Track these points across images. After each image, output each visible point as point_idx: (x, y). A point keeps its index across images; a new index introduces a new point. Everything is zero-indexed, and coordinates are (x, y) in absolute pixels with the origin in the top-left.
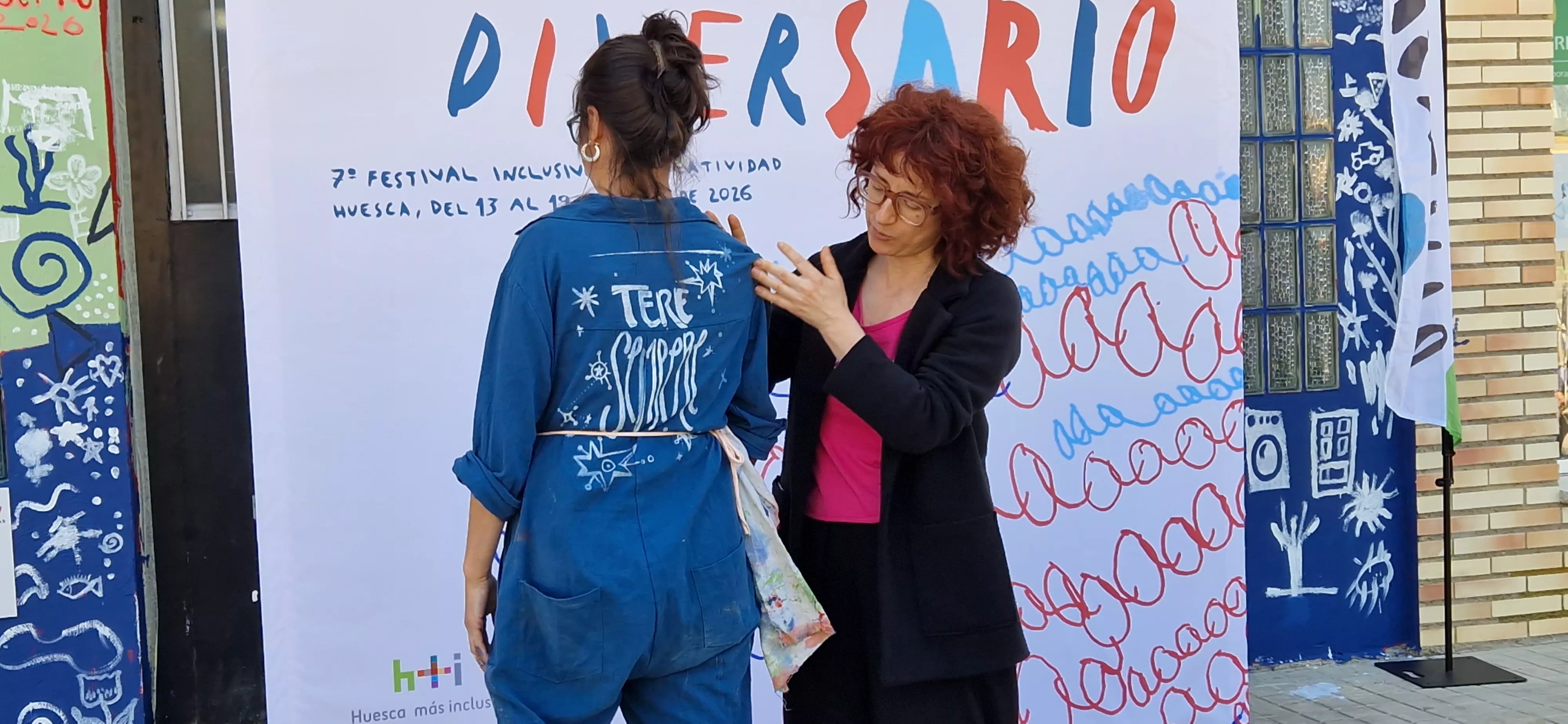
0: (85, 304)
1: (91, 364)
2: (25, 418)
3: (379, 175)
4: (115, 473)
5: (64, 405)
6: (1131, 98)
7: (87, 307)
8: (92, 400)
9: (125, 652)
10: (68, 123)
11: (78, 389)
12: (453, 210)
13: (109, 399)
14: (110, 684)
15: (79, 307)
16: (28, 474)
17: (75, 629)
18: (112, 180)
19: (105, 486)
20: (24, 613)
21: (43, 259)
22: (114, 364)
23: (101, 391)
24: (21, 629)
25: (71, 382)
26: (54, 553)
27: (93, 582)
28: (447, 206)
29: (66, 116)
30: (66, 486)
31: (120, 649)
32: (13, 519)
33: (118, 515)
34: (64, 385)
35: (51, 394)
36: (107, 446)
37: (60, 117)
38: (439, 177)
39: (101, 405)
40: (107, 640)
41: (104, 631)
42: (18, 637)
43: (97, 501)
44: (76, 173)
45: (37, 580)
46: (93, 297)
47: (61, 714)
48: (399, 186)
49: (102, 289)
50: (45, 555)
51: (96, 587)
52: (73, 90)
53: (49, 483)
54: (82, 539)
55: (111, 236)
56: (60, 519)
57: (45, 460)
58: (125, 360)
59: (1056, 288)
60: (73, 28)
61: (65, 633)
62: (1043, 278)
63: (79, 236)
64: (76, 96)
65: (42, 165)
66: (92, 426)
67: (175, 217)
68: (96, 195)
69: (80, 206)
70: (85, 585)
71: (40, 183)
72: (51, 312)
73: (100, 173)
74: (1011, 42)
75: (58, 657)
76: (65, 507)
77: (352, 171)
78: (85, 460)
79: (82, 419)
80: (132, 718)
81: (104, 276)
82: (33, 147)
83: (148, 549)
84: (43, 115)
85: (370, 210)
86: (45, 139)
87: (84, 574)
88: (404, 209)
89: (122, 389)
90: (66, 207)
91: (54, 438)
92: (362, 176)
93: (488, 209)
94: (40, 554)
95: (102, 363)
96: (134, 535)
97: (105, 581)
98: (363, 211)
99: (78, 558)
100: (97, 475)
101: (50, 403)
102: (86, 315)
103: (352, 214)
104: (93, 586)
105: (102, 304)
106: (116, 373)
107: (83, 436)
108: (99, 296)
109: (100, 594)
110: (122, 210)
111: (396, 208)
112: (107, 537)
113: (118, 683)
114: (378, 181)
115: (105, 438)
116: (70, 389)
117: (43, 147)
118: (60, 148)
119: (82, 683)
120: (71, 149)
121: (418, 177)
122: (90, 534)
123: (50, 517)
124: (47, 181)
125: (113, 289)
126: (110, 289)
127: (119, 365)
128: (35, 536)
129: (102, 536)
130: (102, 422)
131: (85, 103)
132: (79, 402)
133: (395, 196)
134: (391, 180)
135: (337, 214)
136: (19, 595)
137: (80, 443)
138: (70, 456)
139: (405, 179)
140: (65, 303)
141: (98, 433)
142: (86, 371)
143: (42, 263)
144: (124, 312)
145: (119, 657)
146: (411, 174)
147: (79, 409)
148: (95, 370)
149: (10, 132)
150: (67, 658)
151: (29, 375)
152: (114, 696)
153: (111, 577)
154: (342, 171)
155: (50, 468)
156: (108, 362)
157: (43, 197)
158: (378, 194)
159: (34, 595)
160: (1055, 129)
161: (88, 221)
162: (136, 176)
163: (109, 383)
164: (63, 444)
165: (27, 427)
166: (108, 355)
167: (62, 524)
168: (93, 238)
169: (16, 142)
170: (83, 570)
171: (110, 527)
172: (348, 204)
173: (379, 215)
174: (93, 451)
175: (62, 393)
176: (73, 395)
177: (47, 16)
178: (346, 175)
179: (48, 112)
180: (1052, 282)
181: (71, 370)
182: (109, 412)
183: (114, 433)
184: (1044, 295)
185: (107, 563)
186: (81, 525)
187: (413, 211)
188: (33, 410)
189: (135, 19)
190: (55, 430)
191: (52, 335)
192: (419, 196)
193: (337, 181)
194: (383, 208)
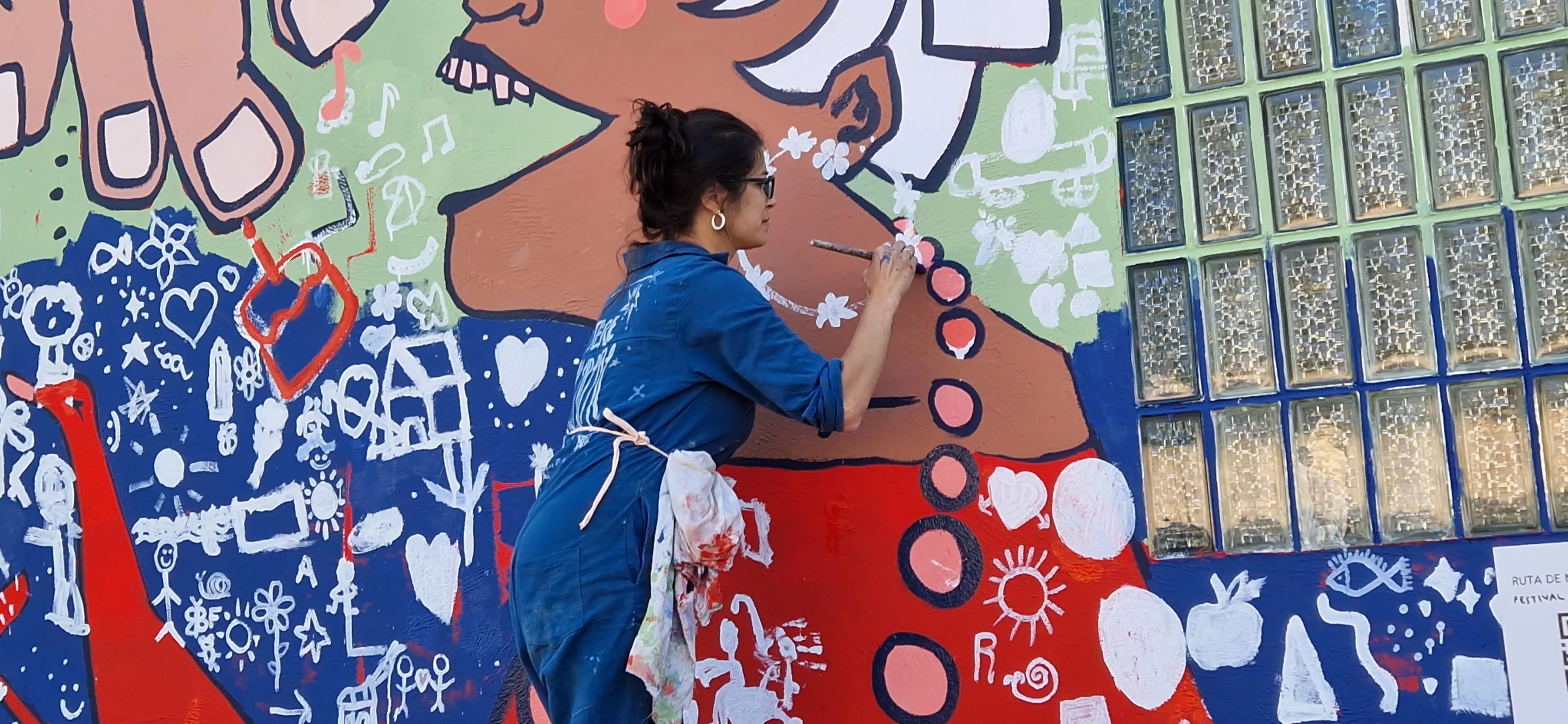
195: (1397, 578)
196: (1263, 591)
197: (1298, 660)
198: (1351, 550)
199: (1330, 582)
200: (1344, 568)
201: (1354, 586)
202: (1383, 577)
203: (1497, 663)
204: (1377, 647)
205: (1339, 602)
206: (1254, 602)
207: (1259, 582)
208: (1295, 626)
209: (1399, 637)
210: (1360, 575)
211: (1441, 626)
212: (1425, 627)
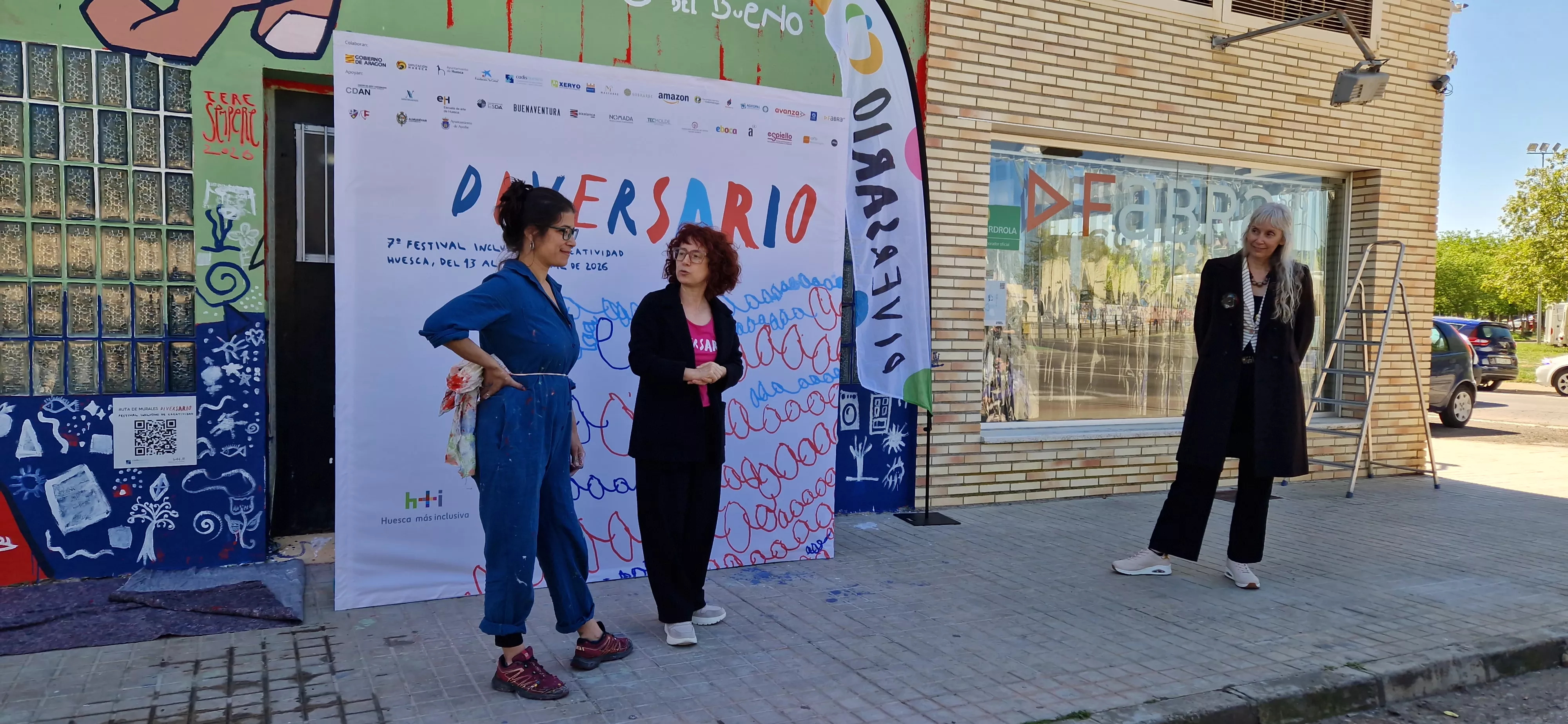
0: (245, 301)
1: (247, 333)
2: (208, 360)
3: (413, 243)
4: (257, 391)
5: (230, 354)
6: (794, 236)
7: (246, 303)
8: (246, 352)
9: (256, 487)
10: (241, 206)
11: (238, 346)
12: (452, 264)
13: (256, 352)
14: (247, 503)
15: (242, 303)
16: (208, 390)
17: (229, 473)
18: (264, 238)
19: (251, 399)
20: (201, 464)
21: (224, 276)
22: (259, 334)
23: (252, 347)
24: (199, 471)
25: (235, 342)
26: (219, 432)
27: (241, 449)
28: (448, 261)
29: (241, 202)
30: (229, 397)
31: (254, 485)
32: (198, 413)
33: (257, 414)
34: (231, 344)
35: (223, 348)
36: (253, 377)
37: (238, 202)
38: (445, 246)
39: (251, 355)
40: (247, 479)
41: (246, 475)
42: (196, 476)
43: (246, 406)
44: (245, 232)
45: (209, 446)
46: (250, 298)
47: (218, 518)
48: (424, 249)
49: (256, 294)
50: (214, 433)
51: (242, 451)
52: (246, 189)
53: (219, 396)
54: (236, 425)
55: (262, 267)
56: (224, 414)
57: (218, 382)
58: (266, 333)
59: (755, 325)
60: (248, 156)
61: (223, 475)
62: (749, 319)
63: (245, 265)
64: (247, 192)
65: (226, 227)
66: (246, 366)
67: (299, 260)
68: (255, 245)
69: (246, 249)
70: (236, 450)
71: (224, 236)
72: (226, 305)
73: (259, 233)
74: (739, 203)
75: (218, 487)
76: (228, 408)
77: (399, 240)
78: (241, 384)
79: (240, 362)
80: (258, 521)
81: (257, 287)
82: (221, 217)
83: (273, 433)
84: (228, 200)
85: (408, 260)
86: (229, 213)
87: (237, 444)
88: (426, 262)
89: (263, 348)
90: (238, 249)
91: (224, 371)
92: (404, 243)
93: (470, 264)
94: (211, 432)
95: (253, 333)
96: (265, 424)
97: (248, 448)
98: (404, 261)
99: (233, 435)
100: (246, 392)
101: (223, 352)
102: (246, 307)
103: (398, 262)
104: (241, 451)
105: (255, 302)
106: (260, 339)
107: (240, 371)
108: (254, 297)
109: (244, 455)
110: (269, 254)
111: (421, 260)
112: (250, 426)
113: (252, 503)
114: (412, 246)
115: (252, 373)
116: (234, 346)
117: (227, 217)
118: (237, 218)
119: (231, 502)
120: (243, 219)
121: (434, 245)
122: (240, 423)
123: (219, 413)
124: (228, 235)
125: (261, 295)
126: (260, 295)
127: (263, 335)
128: (209, 422)
129: (247, 425)
130: (252, 365)
131: (252, 195)
132: (239, 353)
133: (421, 254)
134: (420, 246)
135: (389, 261)
136: (198, 453)
137: (238, 374)
138: (232, 381)
139: (427, 246)
140: (234, 300)
141: (249, 370)
142: (244, 336)
143: (222, 278)
144: (267, 307)
145: (253, 489)
146: (430, 244)
147: (238, 356)
148: (249, 336)
149: (209, 208)
150: (224, 488)
151: (212, 337)
152: (249, 509)
153: (251, 446)
154: (393, 240)
155: (221, 387)
156: (257, 333)
157: (226, 244)
158: (412, 253)
159: (207, 454)
160: (757, 248)
161: (250, 258)
162: (278, 237)
163: (256, 344)
164: (228, 374)
165: (209, 365)
166: (256, 329)
167: (226, 417)
168: (252, 267)
169: (212, 214)
170: (236, 442)
171: (252, 420)
172: (395, 256)
173: (412, 263)
174: (245, 379)
175: (230, 348)
176: (235, 349)
177: (234, 149)
178: (395, 241)
179: (231, 199)
180: (753, 322)
181: (235, 336)
182: (255, 359)
183: (257, 371)
184: (749, 328)
185: (250, 439)
186: (236, 418)
187: (430, 263)
188: (212, 356)
189: (282, 155)
190: (224, 367)
191: (226, 316)
192: (434, 255)
193: (390, 244)
194: (414, 260)
195: (73, 407)
196: (14, 410)
197: (27, 435)
198: (55, 396)
199: (44, 407)
200: (51, 403)
201: (54, 409)
202: (67, 406)
203: (110, 437)
204: (62, 431)
205: (47, 415)
206: (9, 414)
207: (13, 406)
208: (27, 423)
209: (71, 427)
210: (58, 405)
211: (89, 424)
212: (83, 425)
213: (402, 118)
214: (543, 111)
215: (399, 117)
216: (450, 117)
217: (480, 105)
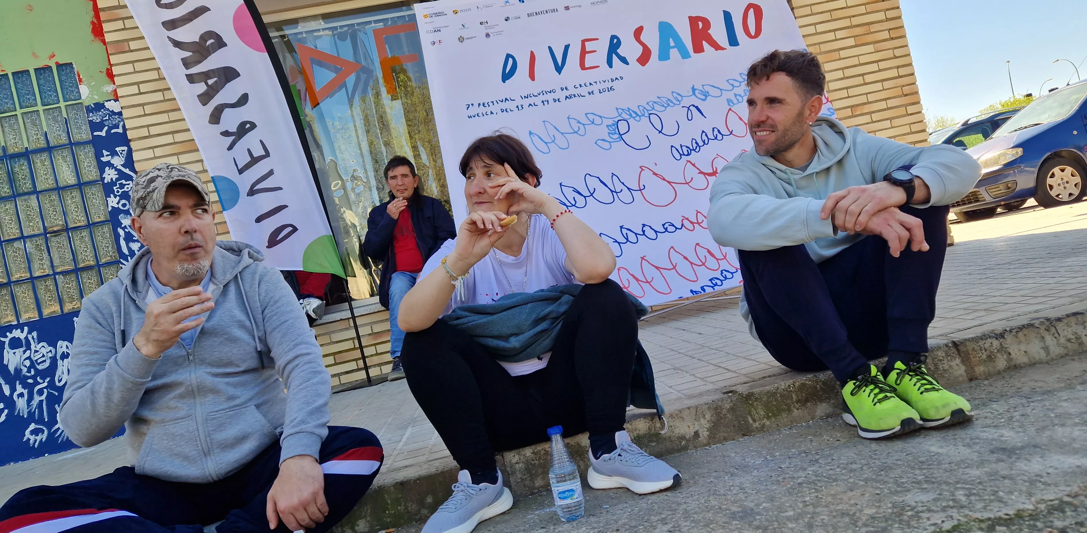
3: (482, 104)
6: (753, 34)
12: (508, 110)
28: (506, 110)
38: (502, 101)
48: (489, 106)
74: (701, 27)
77: (472, 104)
85: (480, 115)
88: (492, 113)
92: (476, 105)
93: (520, 108)
98: (478, 115)
103: (474, 116)
111: (489, 113)
114: (482, 106)
121: (495, 103)
134: (486, 105)
135: (469, 117)
139: (491, 104)
146: (492, 102)
154: (469, 105)
158: (482, 110)
172: (472, 114)
173: (483, 116)
178: (471, 106)
187: (495, 113)
192: (496, 108)
193: (468, 108)
194: (484, 114)
213: (461, 39)
214: (547, 12)
215: (459, 39)
216: (489, 31)
217: (506, 20)
